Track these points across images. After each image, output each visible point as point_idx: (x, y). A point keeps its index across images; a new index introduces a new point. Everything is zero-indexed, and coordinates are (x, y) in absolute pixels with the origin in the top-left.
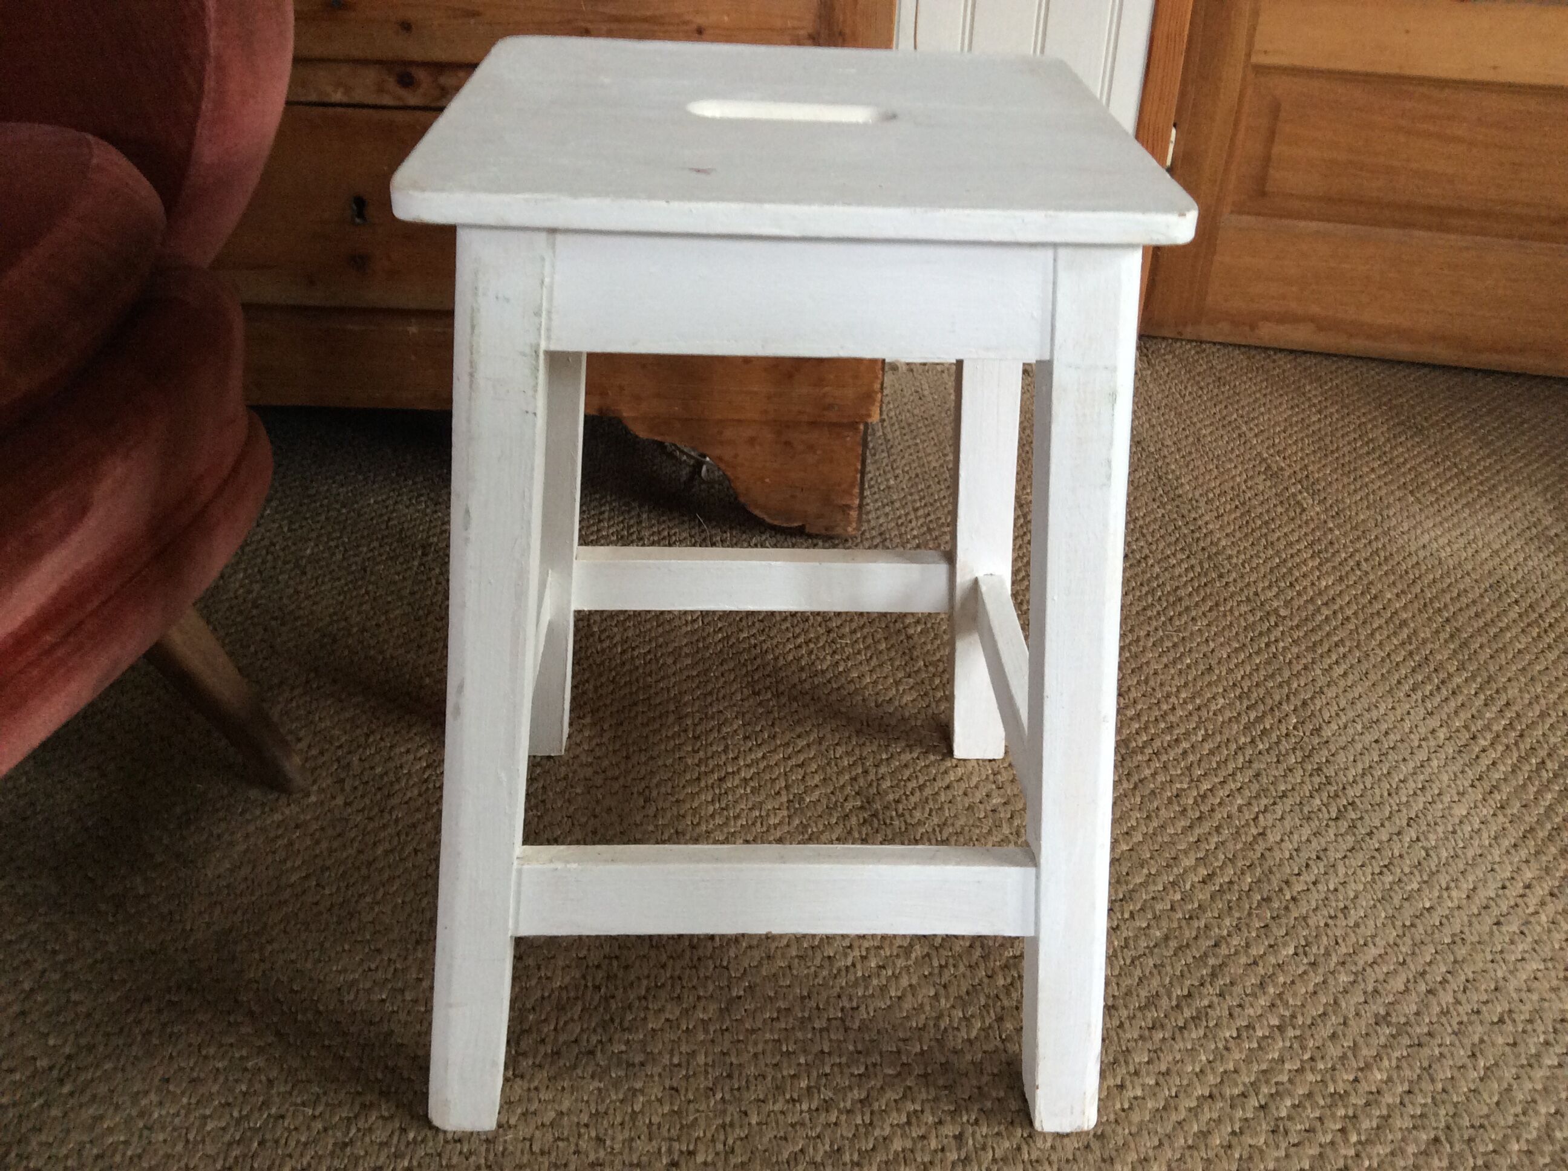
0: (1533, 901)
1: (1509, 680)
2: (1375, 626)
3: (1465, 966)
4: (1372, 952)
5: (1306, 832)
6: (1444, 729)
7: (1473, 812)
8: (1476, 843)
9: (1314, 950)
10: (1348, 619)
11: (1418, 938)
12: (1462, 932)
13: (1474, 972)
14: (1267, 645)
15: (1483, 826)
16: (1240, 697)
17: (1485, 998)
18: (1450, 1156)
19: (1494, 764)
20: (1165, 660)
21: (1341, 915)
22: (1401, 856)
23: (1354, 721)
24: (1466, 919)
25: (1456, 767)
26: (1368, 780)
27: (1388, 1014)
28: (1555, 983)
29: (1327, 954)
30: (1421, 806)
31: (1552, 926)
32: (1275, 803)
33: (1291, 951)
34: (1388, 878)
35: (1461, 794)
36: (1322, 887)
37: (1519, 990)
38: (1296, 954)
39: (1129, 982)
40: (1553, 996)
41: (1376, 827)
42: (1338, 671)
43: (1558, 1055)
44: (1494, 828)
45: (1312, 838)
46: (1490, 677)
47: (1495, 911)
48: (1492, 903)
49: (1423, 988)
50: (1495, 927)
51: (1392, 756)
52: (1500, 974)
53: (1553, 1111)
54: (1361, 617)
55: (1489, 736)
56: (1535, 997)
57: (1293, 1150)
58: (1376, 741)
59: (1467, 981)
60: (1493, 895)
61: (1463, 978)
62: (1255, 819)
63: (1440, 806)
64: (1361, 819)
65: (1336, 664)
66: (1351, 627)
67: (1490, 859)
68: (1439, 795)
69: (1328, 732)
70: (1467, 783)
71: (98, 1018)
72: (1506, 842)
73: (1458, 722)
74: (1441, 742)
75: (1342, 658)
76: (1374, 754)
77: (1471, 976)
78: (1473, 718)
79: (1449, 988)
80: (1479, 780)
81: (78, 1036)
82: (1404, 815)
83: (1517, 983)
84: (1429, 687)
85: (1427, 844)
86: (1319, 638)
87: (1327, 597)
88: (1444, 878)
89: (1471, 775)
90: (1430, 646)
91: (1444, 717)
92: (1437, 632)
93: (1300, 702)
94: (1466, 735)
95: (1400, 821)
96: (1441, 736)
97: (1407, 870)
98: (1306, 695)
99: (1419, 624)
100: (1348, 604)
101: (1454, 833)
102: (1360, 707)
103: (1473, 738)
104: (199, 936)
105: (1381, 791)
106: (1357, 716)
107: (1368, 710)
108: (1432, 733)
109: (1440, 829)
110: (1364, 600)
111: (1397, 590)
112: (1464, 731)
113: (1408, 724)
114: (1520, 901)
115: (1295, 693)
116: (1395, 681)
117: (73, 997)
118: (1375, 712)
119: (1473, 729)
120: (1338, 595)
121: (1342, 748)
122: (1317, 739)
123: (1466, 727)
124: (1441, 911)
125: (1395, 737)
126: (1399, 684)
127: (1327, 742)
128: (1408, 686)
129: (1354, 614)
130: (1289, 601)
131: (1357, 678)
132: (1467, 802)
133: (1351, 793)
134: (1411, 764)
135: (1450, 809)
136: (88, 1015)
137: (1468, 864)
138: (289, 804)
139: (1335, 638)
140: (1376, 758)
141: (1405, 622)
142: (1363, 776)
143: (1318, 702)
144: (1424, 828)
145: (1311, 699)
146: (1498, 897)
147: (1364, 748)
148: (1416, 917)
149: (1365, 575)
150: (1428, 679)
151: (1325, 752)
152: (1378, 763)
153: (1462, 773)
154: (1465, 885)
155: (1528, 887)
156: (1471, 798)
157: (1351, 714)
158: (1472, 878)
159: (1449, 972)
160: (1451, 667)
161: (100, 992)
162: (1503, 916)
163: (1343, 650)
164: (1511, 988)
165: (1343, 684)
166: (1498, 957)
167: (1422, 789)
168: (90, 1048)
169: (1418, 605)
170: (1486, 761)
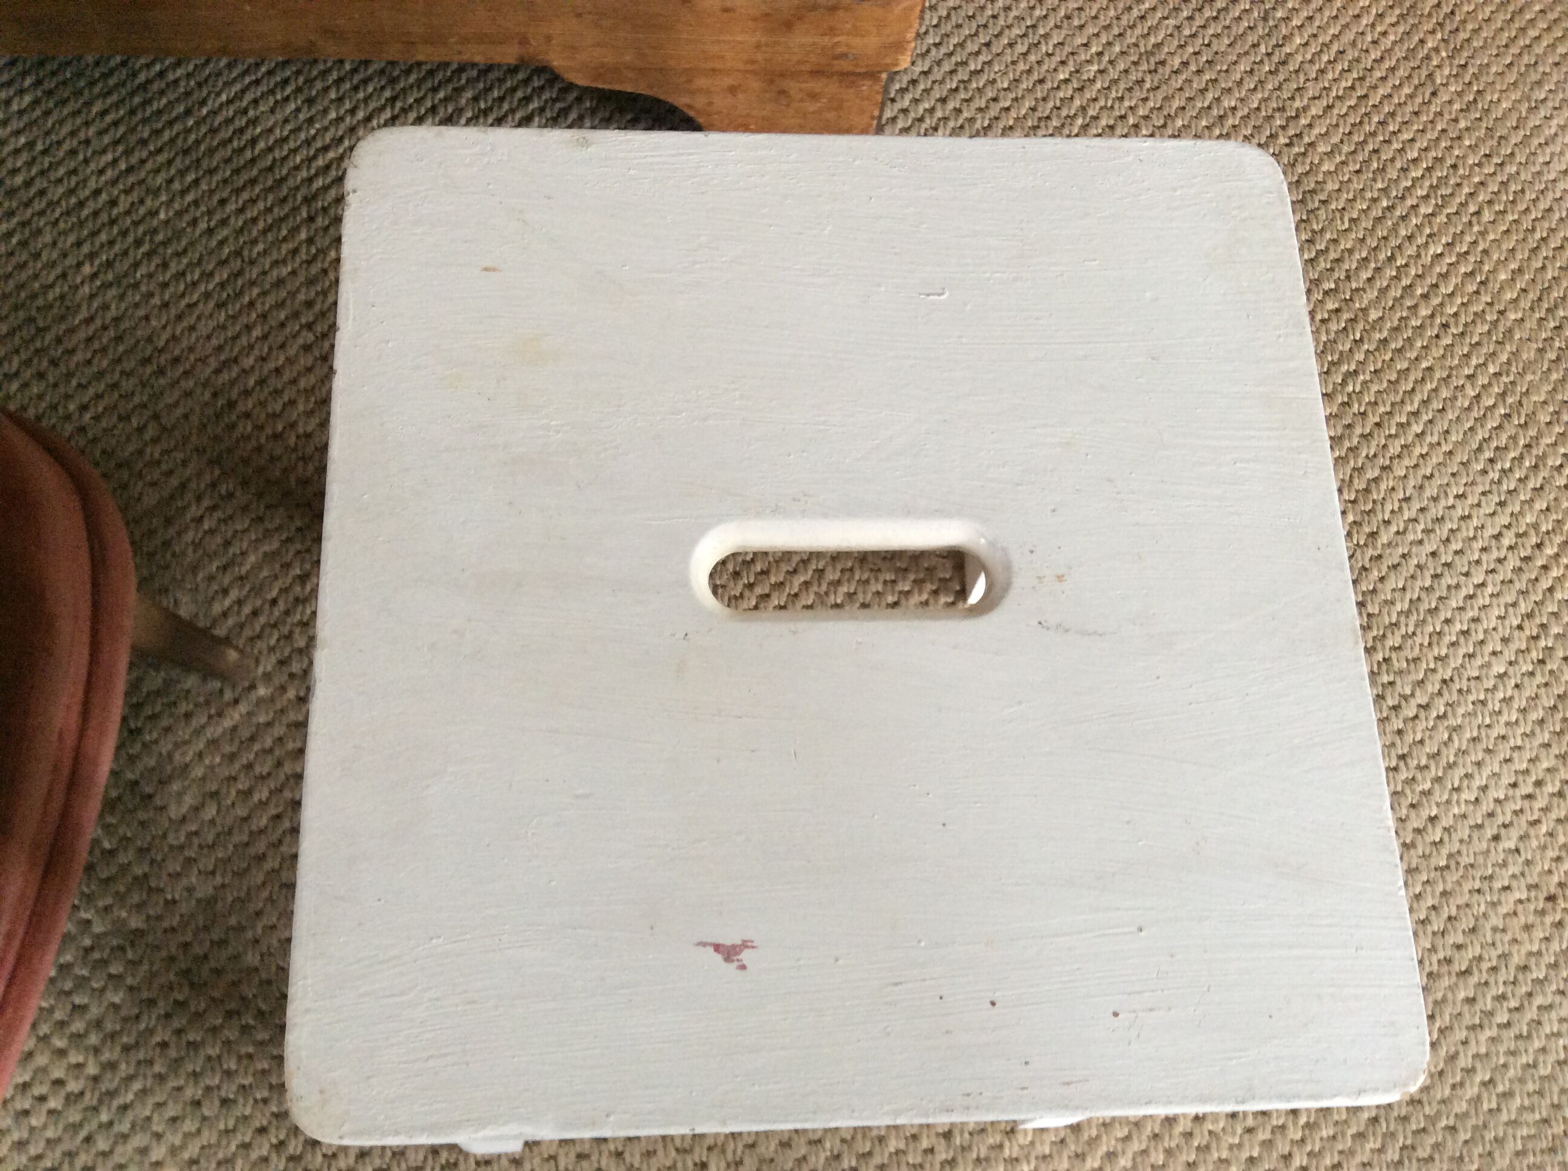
0: (1540, 803)
2: (1475, 339)
3: (1451, 901)
6: (1512, 532)
7: (1511, 670)
8: (1504, 719)
10: (1445, 326)
12: (1459, 852)
13: (1458, 907)
14: (1344, 382)
15: (1516, 693)
17: (1460, 939)
18: (1384, 1135)
22: (1422, 742)
23: (1416, 520)
24: (1467, 832)
25: (1509, 598)
26: (1413, 620)
28: (1531, 919)
30: (1460, 661)
31: (1548, 839)
35: (1505, 641)
37: (1495, 930)
40: (1526, 936)
41: (1405, 698)
43: (1510, 1011)
44: (1528, 692)
47: (1500, 819)
48: (1499, 810)
50: (1493, 844)
51: (1448, 580)
52: (1483, 908)
53: (1487, 1078)
54: (1462, 320)
56: (1507, 938)
57: (1246, 1137)
58: (1434, 554)
59: (1450, 918)
60: (1502, 797)
61: (1446, 916)
63: (1479, 661)
64: (1391, 684)
65: (1416, 414)
66: (1447, 341)
67: (1512, 743)
68: (1482, 642)
69: (1384, 538)
70: (1515, 623)
71: (109, 1026)
72: (1534, 716)
73: (1529, 519)
74: (1503, 553)
75: (1425, 402)
76: (1428, 574)
77: (1454, 913)
78: (1548, 509)
79: (1429, 929)
80: (1530, 616)
81: (97, 1051)
82: (1438, 677)
83: (1496, 921)
84: (1512, 455)
85: (1452, 722)
86: (1405, 365)
87: (1430, 280)
88: (1459, 772)
89: (1524, 607)
90: (1529, 377)
91: (1517, 509)
92: (1541, 351)
93: (1363, 486)
94: (1534, 540)
95: (1433, 687)
96: (1506, 542)
97: (1423, 762)
98: (1371, 474)
99: (1526, 336)
100: (1451, 295)
101: (1483, 703)
102: (1428, 493)
103: (1539, 546)
104: (184, 908)
105: (1422, 639)
106: (1422, 510)
107: (1435, 499)
108: (1498, 537)
109: (1472, 698)
110: (1471, 288)
111: (1514, 266)
112: (1532, 532)
113: (1475, 522)
114: (1526, 804)
115: (1360, 470)
116: (1475, 446)
117: (78, 1000)
118: (1443, 503)
119: (1544, 529)
120: (1444, 276)
121: (1395, 567)
122: (1370, 552)
123: (1536, 526)
124: (1446, 821)
125: (1456, 546)
126: (1480, 449)
127: (1380, 557)
128: (1488, 454)
129: (1456, 315)
130: (1384, 291)
131: (1435, 439)
132: (1509, 654)
133: (1389, 643)
134: (1464, 592)
135: (1487, 665)
136: (98, 1024)
137: (1488, 751)
138: (236, 702)
139: (1425, 364)
140: (1428, 583)
141: (1510, 331)
142: (1408, 613)
143: (1383, 486)
144: (1455, 696)
145: (1376, 480)
146: (1507, 798)
147: (1419, 566)
148: (1418, 831)
149: (1483, 234)
150: (1514, 438)
151: (1375, 574)
152: (1429, 590)
153: (1514, 605)
154: (1478, 782)
155: (1539, 783)
156: (1514, 646)
157: (1416, 505)
158: (1486, 771)
159: (1434, 907)
160: (1543, 417)
161: (103, 990)
162: (1505, 826)
163: (1429, 386)
164: (1488, 927)
165: (1417, 451)
166: (1486, 884)
167: (1465, 633)
168: (112, 1066)
169: (1532, 296)
170: (1545, 584)
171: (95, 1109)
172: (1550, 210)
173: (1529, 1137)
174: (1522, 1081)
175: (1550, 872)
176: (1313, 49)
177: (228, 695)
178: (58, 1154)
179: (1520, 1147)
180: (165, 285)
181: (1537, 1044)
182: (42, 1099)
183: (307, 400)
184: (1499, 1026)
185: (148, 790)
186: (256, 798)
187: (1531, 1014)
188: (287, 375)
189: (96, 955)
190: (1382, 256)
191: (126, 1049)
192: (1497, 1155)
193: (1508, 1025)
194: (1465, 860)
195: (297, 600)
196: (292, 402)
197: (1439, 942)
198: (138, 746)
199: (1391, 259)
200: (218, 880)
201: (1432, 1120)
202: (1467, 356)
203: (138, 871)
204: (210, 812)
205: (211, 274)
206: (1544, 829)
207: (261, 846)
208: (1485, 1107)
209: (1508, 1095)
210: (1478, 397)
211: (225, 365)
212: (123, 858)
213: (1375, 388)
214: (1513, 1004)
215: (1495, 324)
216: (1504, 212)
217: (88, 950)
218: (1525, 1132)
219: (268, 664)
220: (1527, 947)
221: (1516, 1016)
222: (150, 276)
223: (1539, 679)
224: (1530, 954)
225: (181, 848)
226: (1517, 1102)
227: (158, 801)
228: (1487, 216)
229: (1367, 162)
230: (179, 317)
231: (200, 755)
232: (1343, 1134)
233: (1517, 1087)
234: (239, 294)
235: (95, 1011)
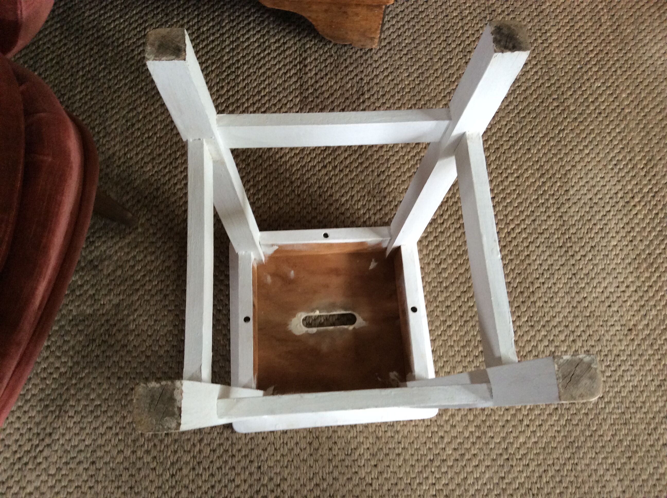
0: (627, 294)
1: (660, 159)
2: (612, 119)
3: (590, 329)
4: (557, 319)
5: (548, 253)
6: (622, 192)
7: (619, 244)
8: (615, 261)
9: (535, 319)
10: (600, 113)
11: (576, 314)
12: (594, 311)
13: (593, 331)
14: (559, 133)
15: (620, 252)
16: (538, 169)
17: (593, 343)
18: (560, 415)
19: (636, 214)
20: (510, 143)
21: (549, 301)
22: (582, 269)
23: (584, 186)
24: (598, 303)
25: (619, 217)
26: (581, 223)
27: (555, 352)
28: (622, 337)
29: (539, 321)
30: (599, 239)
32: (537, 238)
33: (526, 319)
34: (574, 281)
35: (617, 233)
36: (546, 286)
37: (607, 340)
38: (527, 321)
39: (461, 334)
40: (619, 344)
41: (577, 252)
42: (587, 151)
43: (612, 371)
44: (625, 252)
45: (549, 258)
46: (653, 156)
47: (611, 300)
48: (611, 296)
49: (571, 338)
50: (608, 308)
51: (595, 209)
52: (603, 332)
54: (607, 111)
55: (640, 195)
56: (612, 344)
57: (506, 412)
58: (591, 199)
59: (589, 335)
62: (528, 247)
63: (606, 240)
64: (571, 247)
65: (587, 146)
66: (601, 119)
67: (618, 271)
68: (608, 233)
69: (571, 192)
70: (622, 226)
71: (77, 348)
72: (627, 261)
73: (629, 187)
74: (618, 200)
75: (591, 142)
76: (588, 207)
77: (591, 333)
78: (637, 184)
79: (581, 339)
80: (628, 224)
81: (72, 357)
82: (590, 245)
83: (608, 337)
84: (624, 163)
85: (595, 262)
86: (583, 128)
87: (595, 96)
88: (596, 281)
89: (625, 220)
90: (632, 134)
91: (625, 183)
92: (638, 124)
93: (564, 172)
94: (631, 195)
95: (587, 248)
96: (619, 195)
97: (582, 276)
98: (568, 168)
99: (632, 118)
100: (603, 102)
101: (607, 255)
102: (589, 176)
103: (633, 198)
104: (107, 307)
105: (584, 230)
106: (587, 182)
107: (593, 178)
108: (616, 193)
109: (602, 253)
110: (611, 99)
111: (628, 92)
112: (630, 192)
113: (607, 187)
114: (622, 294)
115: (563, 166)
116: (609, 159)
117: (66, 338)
118: (595, 180)
119: (635, 191)
120: (601, 95)
121: (575, 203)
122: (565, 197)
123: (632, 190)
124: (590, 299)
125: (599, 196)
126: (611, 160)
127: (569, 199)
128: (614, 162)
129: (604, 109)
130: (576, 100)
131: (593, 156)
132: (618, 238)
133: (571, 231)
134: (602, 214)
135: (610, 241)
136: (73, 347)
137: (608, 273)
138: (130, 233)
139: (591, 128)
140: (587, 210)
141: (626, 116)
142: (579, 221)
143: (572, 173)
144: (596, 253)
145: (569, 170)
146: (614, 291)
147: (584, 203)
148: (579, 302)
149: (617, 79)
150: (625, 157)
151: (567, 206)
152: (588, 212)
153: (622, 219)
154: (603, 285)
155: (628, 287)
156: (620, 235)
157: (585, 180)
158: (607, 281)
159: (583, 331)
160: (637, 149)
161: (75, 336)
162: (613, 302)
163: (592, 136)
164: (605, 339)
165: (586, 160)
166: (604, 323)
167: (602, 229)
168: (78, 363)
169: (635, 103)
170: (634, 212)
171: (71, 379)
172: (644, 71)
173: (617, 419)
174: (615, 397)
175: (630, 320)
176: (553, 7)
177: (128, 231)
178: (56, 394)
179: (612, 422)
180: (110, 80)
181: (621, 384)
182: (51, 374)
183: (161, 125)
184: (607, 377)
185: (96, 263)
186: (136, 268)
187: (620, 373)
188: (154, 115)
189: (74, 323)
190: (577, 86)
191: (83, 357)
192: (603, 424)
193: (611, 376)
194: (597, 314)
195: (154, 197)
196: (155, 125)
197: (585, 344)
198: (93, 248)
199: (580, 87)
200: (121, 297)
201: (579, 410)
202: (608, 125)
203: (91, 292)
204: (119, 272)
205: (127, 77)
206: (629, 304)
207: (137, 286)
208: (600, 406)
209: (609, 402)
210: (611, 141)
211: (131, 110)
212: (85, 288)
213: (571, 136)
214: (613, 369)
215: (620, 113)
216: (626, 71)
217: (71, 321)
218: (615, 416)
219: (143, 220)
220: (620, 348)
221: (614, 373)
222: (104, 76)
223: (630, 248)
224: (620, 350)
225: (108, 285)
226: (613, 405)
227: (100, 268)
228: (619, 72)
229: (573, 50)
230: (115, 92)
231: (116, 252)
232: (544, 413)
233: (612, 399)
234: (137, 85)
235: (72, 343)
